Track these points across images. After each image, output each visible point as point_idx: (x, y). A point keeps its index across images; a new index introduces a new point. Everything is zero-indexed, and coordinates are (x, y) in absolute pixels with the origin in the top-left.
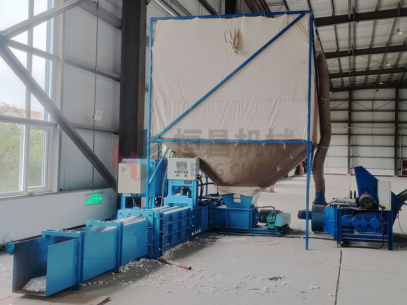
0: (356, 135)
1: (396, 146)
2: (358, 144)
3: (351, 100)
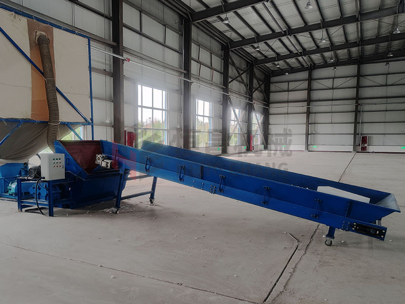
0: (315, 113)
1: (356, 123)
2: (316, 122)
3: (310, 79)
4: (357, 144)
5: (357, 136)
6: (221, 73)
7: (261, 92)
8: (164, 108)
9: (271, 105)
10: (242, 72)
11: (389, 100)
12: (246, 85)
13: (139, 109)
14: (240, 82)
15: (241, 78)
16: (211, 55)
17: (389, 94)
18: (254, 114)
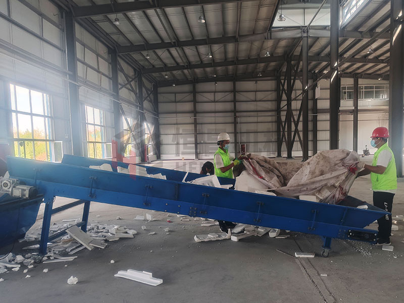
0: (202, 124)
1: (236, 133)
2: (203, 132)
3: (194, 92)
4: (238, 151)
5: (237, 144)
6: (109, 78)
7: (150, 101)
8: (46, 115)
9: (160, 116)
10: (131, 80)
11: (260, 114)
12: (136, 94)
13: (14, 114)
14: (129, 89)
15: (131, 85)
16: (98, 58)
17: (259, 109)
18: (145, 123)
